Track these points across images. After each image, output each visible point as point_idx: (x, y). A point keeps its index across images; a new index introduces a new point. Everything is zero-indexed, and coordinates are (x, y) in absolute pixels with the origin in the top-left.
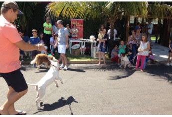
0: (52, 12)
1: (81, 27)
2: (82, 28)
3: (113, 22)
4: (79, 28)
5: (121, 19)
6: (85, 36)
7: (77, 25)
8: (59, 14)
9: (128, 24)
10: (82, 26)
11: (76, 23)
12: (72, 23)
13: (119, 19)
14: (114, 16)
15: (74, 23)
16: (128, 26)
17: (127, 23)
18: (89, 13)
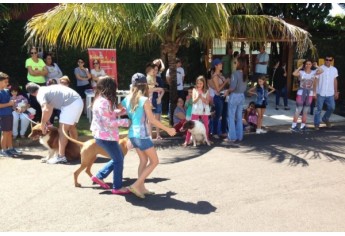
0: (39, 36)
1: (111, 65)
2: (115, 68)
3: (172, 52)
4: (109, 68)
5: (188, 46)
6: (122, 84)
7: (102, 62)
8: (55, 39)
9: (210, 56)
10: (114, 62)
11: (101, 56)
12: (91, 57)
13: (184, 46)
14: (173, 39)
15: (96, 58)
16: (210, 61)
17: (206, 53)
18: (120, 36)
